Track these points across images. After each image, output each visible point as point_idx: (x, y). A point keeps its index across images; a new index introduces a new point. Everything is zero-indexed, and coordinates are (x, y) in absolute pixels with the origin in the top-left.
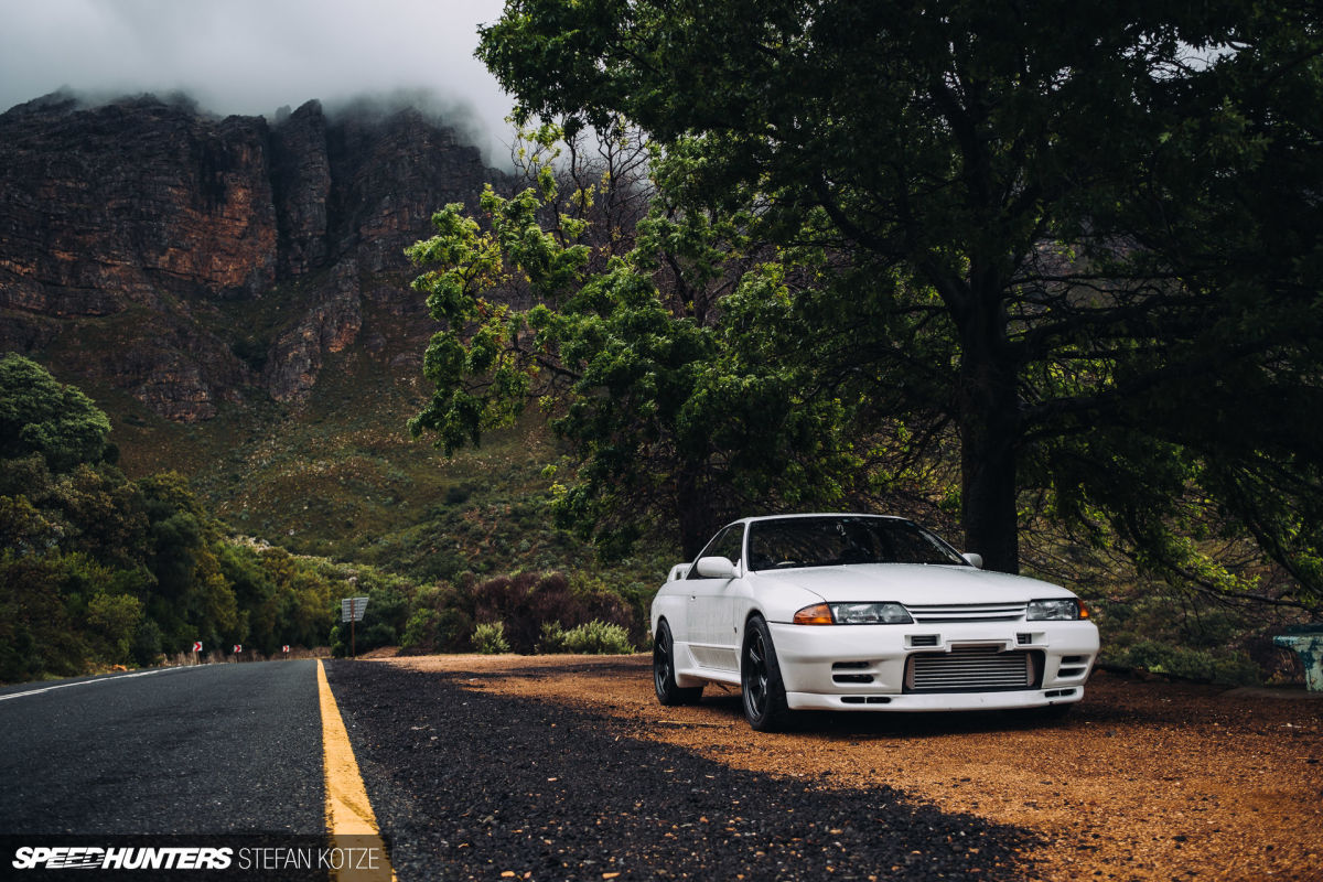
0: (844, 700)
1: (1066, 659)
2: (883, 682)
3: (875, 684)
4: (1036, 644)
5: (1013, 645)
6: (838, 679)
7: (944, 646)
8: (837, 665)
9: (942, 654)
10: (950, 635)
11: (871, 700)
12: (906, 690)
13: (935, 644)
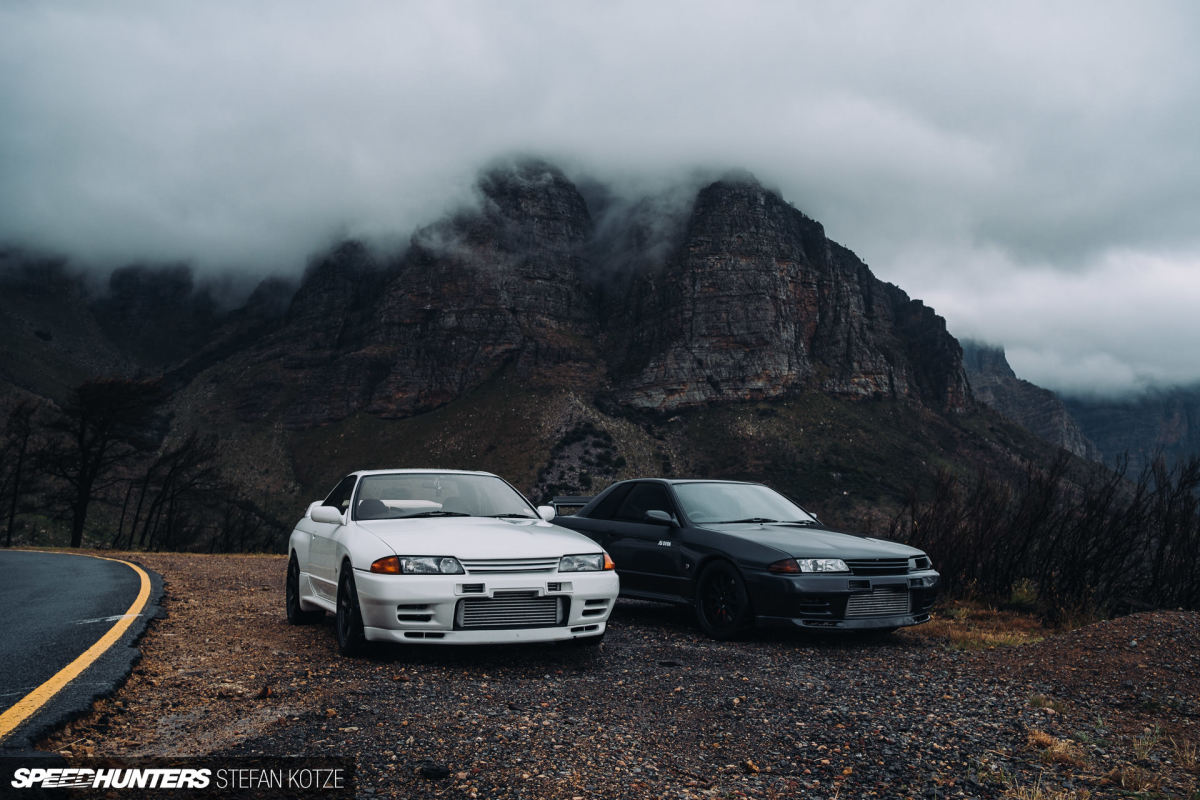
0: (407, 635)
1: (589, 602)
2: (438, 621)
3: (432, 623)
4: (564, 591)
5: (544, 592)
6: (402, 618)
7: (488, 593)
8: (401, 607)
9: (487, 599)
10: (493, 583)
11: (429, 635)
12: (456, 627)
13: (481, 591)
